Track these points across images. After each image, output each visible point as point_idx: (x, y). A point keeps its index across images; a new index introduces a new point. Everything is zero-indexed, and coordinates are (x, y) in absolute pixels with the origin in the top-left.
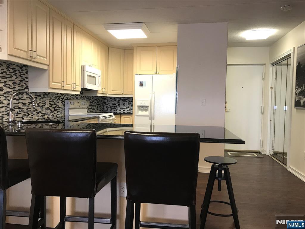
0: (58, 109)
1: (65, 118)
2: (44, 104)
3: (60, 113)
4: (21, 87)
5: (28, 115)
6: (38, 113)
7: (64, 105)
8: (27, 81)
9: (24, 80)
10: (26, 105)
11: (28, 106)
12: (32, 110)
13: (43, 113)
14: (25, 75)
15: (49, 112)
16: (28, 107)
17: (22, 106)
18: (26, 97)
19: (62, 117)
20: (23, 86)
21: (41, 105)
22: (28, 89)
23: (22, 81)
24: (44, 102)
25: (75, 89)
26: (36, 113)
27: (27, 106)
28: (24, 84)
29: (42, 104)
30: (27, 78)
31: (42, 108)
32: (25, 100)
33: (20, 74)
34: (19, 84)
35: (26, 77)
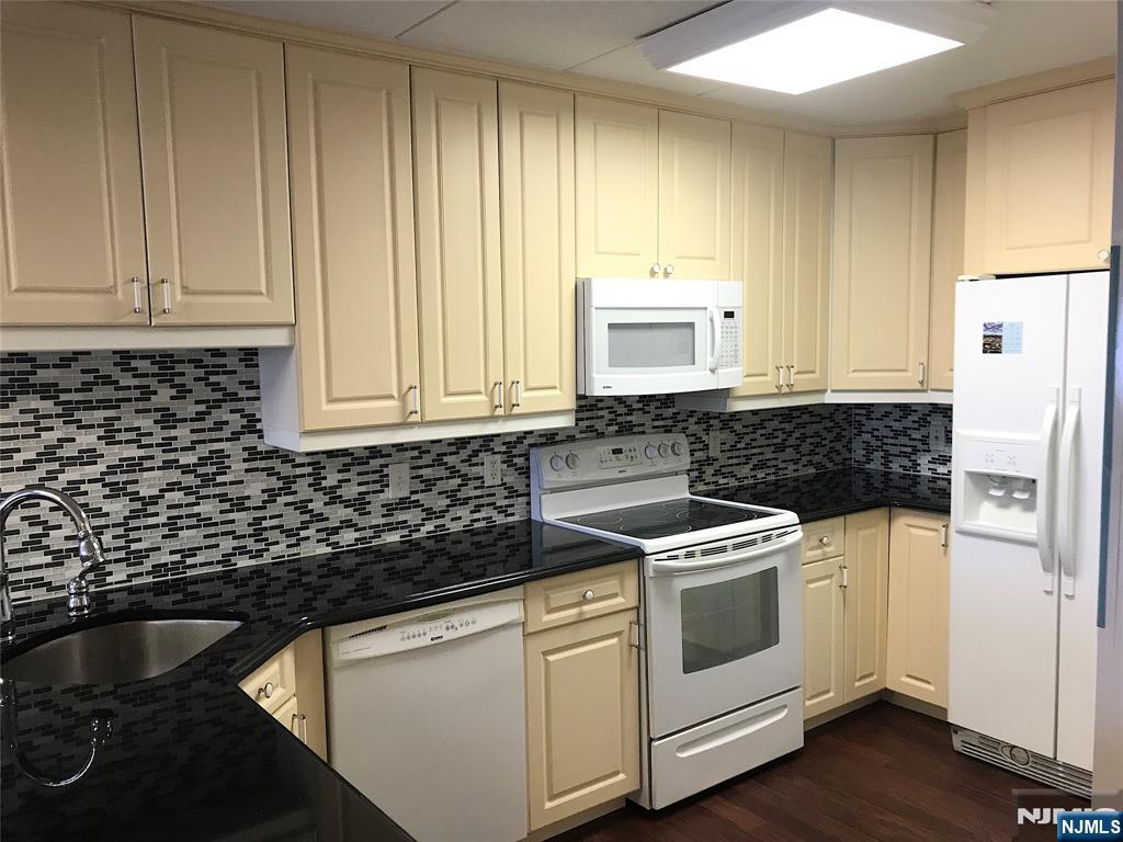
0: (476, 497)
1: (529, 534)
2: (377, 487)
3: (494, 514)
4: (210, 430)
5: (262, 546)
6: (335, 531)
7: (525, 472)
8: (248, 399)
9: (234, 397)
10: (248, 503)
11: (265, 508)
12: (293, 519)
13: (370, 528)
14: (235, 372)
15: (412, 517)
16: (260, 514)
17: (221, 512)
18: (247, 471)
19: (513, 527)
20: (227, 423)
21: (349, 491)
22: (261, 431)
23: (217, 404)
24: (376, 477)
25: (516, 410)
26: (318, 531)
27: (255, 508)
28: (232, 411)
29: (363, 489)
30: (251, 385)
31: (360, 504)
32: (242, 482)
33: (201, 372)
34: (200, 417)
35: (241, 383)
